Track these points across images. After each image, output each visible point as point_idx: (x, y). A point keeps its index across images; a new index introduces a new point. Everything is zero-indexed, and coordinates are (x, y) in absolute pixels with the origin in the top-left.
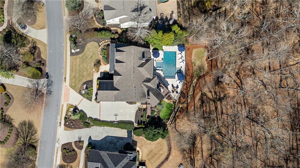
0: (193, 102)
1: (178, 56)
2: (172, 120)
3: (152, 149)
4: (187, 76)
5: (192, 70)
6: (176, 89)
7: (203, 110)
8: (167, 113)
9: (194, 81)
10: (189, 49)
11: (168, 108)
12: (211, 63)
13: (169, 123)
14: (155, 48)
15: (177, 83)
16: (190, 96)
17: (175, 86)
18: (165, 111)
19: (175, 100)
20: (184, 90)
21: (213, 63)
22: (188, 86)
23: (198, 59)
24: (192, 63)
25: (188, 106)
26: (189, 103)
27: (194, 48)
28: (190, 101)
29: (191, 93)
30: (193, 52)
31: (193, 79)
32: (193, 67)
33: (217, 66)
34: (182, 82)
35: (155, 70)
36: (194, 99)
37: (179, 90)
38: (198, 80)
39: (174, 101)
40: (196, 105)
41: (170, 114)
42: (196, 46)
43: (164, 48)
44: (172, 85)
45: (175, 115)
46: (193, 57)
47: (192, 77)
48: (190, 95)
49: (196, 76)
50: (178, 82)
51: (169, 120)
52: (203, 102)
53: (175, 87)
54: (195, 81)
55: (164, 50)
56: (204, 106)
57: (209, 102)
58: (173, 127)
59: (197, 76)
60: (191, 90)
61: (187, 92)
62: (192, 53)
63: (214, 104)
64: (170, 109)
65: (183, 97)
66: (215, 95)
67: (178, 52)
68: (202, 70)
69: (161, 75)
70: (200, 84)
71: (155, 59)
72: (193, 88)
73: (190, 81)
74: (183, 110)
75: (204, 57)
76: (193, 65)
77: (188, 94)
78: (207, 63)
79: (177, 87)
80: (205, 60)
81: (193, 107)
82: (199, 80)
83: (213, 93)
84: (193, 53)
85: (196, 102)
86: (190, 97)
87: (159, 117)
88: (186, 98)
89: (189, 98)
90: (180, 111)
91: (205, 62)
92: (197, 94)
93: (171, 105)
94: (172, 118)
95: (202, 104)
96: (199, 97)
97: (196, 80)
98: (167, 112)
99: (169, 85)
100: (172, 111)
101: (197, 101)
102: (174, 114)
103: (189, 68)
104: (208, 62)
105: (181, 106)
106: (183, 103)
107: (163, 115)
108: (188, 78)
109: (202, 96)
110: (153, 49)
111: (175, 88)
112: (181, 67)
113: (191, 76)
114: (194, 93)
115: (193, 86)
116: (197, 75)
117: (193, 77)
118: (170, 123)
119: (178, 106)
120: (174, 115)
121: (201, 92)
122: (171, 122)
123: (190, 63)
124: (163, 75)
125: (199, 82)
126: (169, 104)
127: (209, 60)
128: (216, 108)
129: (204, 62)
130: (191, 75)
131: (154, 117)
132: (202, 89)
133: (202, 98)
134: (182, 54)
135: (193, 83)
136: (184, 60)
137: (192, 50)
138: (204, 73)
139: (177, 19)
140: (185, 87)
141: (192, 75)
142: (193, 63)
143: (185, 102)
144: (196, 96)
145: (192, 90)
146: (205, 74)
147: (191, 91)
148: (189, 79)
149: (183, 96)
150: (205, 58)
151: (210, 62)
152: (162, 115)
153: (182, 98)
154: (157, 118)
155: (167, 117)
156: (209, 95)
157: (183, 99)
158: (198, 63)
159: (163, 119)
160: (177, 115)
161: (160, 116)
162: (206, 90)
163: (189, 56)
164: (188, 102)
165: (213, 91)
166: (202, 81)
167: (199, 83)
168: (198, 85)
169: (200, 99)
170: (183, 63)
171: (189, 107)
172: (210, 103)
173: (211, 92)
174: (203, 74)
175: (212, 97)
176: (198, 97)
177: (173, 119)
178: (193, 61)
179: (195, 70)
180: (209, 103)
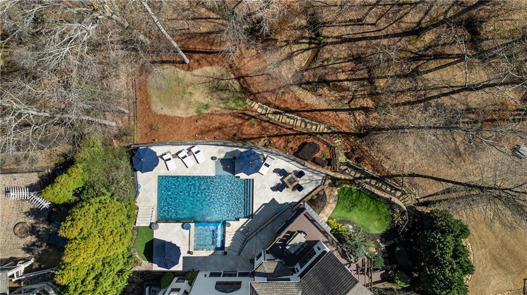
0: (325, 113)
1: (175, 168)
2: (389, 189)
3: (489, 257)
4: (242, 134)
5: (222, 115)
6: (287, 178)
7: (347, 80)
8: (371, 208)
9: (260, 110)
10: (151, 127)
11: (354, 205)
12: (199, 52)
13: (399, 198)
14: (145, 253)
15: (268, 172)
16: (306, 125)
17: (277, 179)
18: (364, 215)
19: (324, 179)
20: (290, 145)
21: (200, 47)
22: (276, 133)
23: (186, 96)
24: (200, 116)
25: (341, 133)
26: (329, 128)
27: (149, 108)
28: (322, 127)
29: (298, 123)
30: (163, 113)
31: (253, 114)
32: (212, 114)
33: (209, 33)
34: (265, 155)
35: (226, 253)
36: (316, 110)
37: (291, 167)
38: (254, 97)
39: (330, 185)
40: (334, 105)
41: (374, 197)
42: (142, 102)
43: (142, 221)
44: (274, 189)
45: (372, 178)
46: (180, 113)
47: (245, 116)
48: (303, 124)
49: (241, 102)
50: (263, 169)
51: (394, 203)
52: (323, 82)
53: (282, 180)
54: (260, 106)
55: (154, 220)
56: (333, 77)
57: (323, 62)
58: (412, 184)
59: (244, 100)
60: (288, 120)
61: (295, 135)
62: (165, 116)
63: (330, 47)
64: (358, 199)
65: (314, 152)
66: (301, 43)
67: (160, 170)
68: (223, 83)
69: (242, 227)
70: (267, 91)
71: (184, 253)
72: (280, 114)
73: (260, 124)
74: (353, 150)
75: (180, 76)
76: (207, 112)
77: (301, 133)
78: (200, 65)
79: (282, 173)
80: (188, 74)
81: (343, 115)
82: (254, 94)
83: (296, 48)
84: (167, 111)
85: (324, 106)
86: (312, 124)
87: (385, 237)
88: (316, 142)
89: (314, 127)
90: (358, 160)
91: (197, 72)
92: (299, 100)
93: (344, 196)
94: (384, 187)
95: (329, 85)
96: (309, 95)
97: (256, 106)
98: (368, 208)
99: (277, 200)
100: (362, 191)
101: (322, 101)
102: (368, 180)
103: (217, 125)
104: (196, 64)
105: (342, 158)
106: (331, 148)
107: (376, 224)
108: (250, 129)
109: (305, 83)
110: (150, 260)
111: (285, 180)
112: (213, 158)
113: (243, 119)
114: (296, 112)
115: (275, 113)
116: (239, 98)
117: (244, 114)
118: (399, 194)
119: (344, 167)
120: (373, 182)
121: (291, 87)
122: (396, 190)
123: (200, 123)
124: (243, 221)
125: (259, 93)
126: (339, 200)
127: (187, 61)
128: (341, 40)
129: (194, 76)
130: (239, 121)
131: (387, 255)
132: (282, 84)
133: (308, 83)
134: (165, 157)
135: (264, 112)
136: (189, 150)
137: (155, 115)
138: (233, 76)
139: (36, 174)
140: (281, 142)
141: (239, 117)
142: (200, 114)
143: (328, 145)
144: (307, 105)
145: (288, 117)
146: (237, 73)
147: (292, 121)
148: (252, 126)
149: (311, 149)
150: (183, 72)
151: (196, 56)
152: (377, 227)
153: (317, 155)
154: (388, 244)
155: (383, 208)
156: (301, 60)
157: (320, 152)
158: (200, 96)
159: (388, 222)
160: (370, 172)
161: (380, 232)
162: (287, 72)
163: (175, 127)
164: (326, 133)
165: (287, 50)
166: (258, 84)
167: (264, 92)
168: (271, 98)
169: (314, 91)
170: (198, 151)
171: (344, 129)
172: (327, 60)
173: (290, 56)
174: (236, 82)
175: (306, 54)
176: (309, 99)
177: (387, 184)
178: (192, 112)
179: (222, 106)
180: (325, 63)
